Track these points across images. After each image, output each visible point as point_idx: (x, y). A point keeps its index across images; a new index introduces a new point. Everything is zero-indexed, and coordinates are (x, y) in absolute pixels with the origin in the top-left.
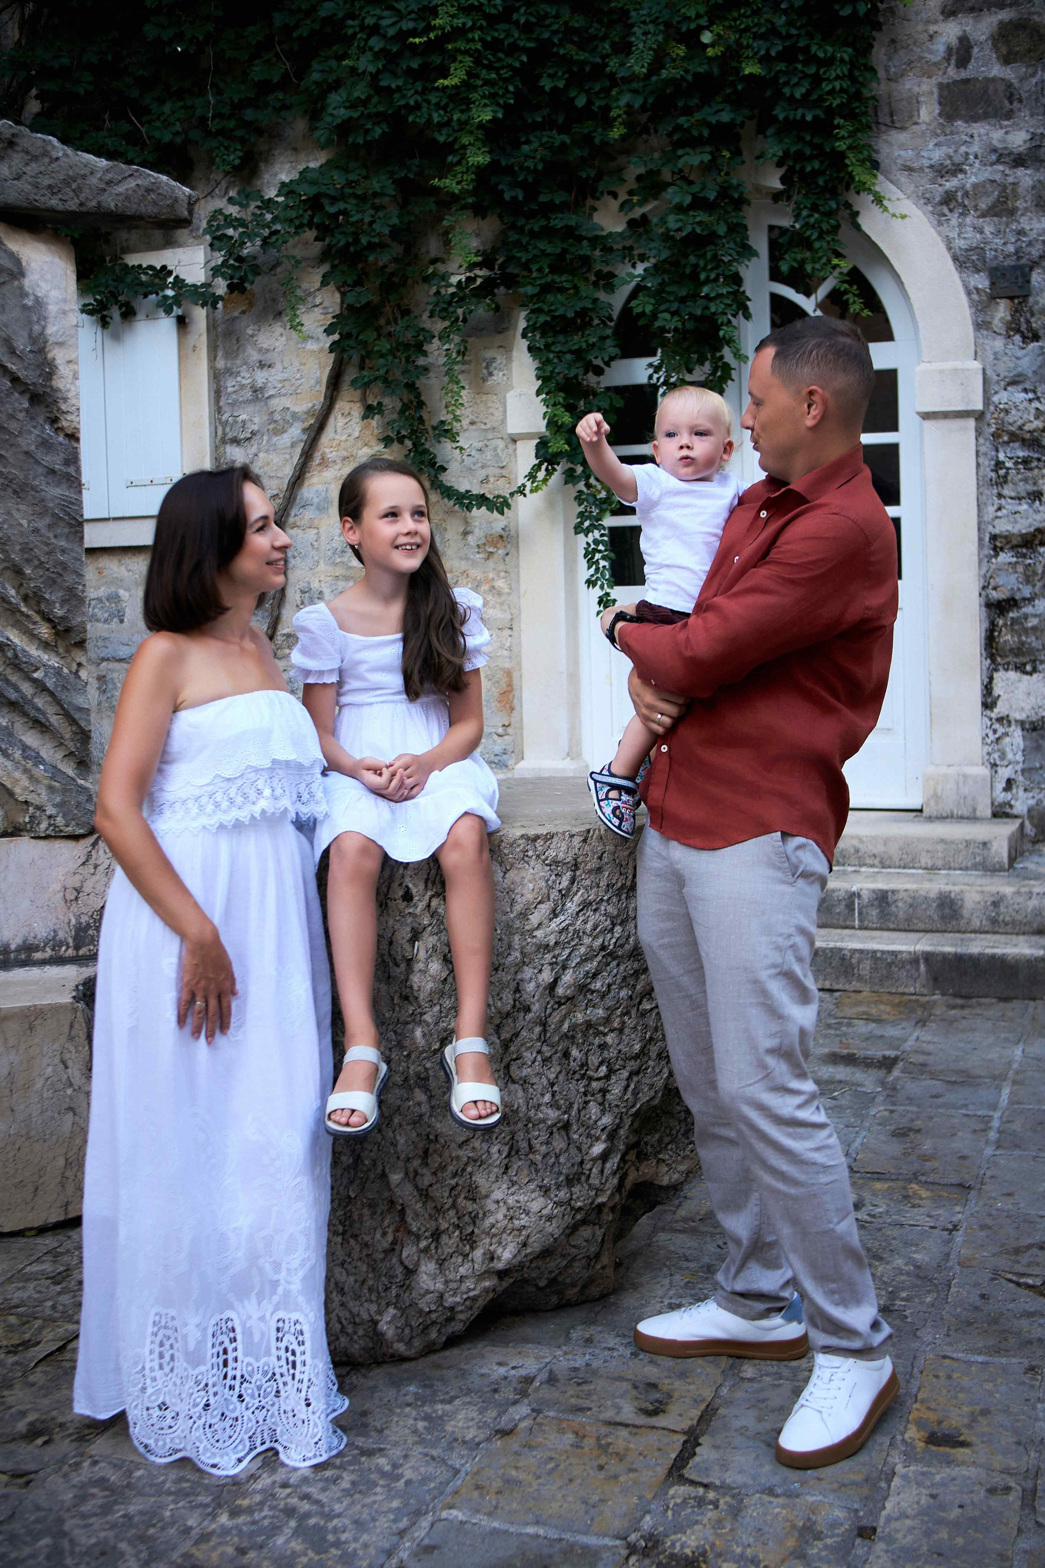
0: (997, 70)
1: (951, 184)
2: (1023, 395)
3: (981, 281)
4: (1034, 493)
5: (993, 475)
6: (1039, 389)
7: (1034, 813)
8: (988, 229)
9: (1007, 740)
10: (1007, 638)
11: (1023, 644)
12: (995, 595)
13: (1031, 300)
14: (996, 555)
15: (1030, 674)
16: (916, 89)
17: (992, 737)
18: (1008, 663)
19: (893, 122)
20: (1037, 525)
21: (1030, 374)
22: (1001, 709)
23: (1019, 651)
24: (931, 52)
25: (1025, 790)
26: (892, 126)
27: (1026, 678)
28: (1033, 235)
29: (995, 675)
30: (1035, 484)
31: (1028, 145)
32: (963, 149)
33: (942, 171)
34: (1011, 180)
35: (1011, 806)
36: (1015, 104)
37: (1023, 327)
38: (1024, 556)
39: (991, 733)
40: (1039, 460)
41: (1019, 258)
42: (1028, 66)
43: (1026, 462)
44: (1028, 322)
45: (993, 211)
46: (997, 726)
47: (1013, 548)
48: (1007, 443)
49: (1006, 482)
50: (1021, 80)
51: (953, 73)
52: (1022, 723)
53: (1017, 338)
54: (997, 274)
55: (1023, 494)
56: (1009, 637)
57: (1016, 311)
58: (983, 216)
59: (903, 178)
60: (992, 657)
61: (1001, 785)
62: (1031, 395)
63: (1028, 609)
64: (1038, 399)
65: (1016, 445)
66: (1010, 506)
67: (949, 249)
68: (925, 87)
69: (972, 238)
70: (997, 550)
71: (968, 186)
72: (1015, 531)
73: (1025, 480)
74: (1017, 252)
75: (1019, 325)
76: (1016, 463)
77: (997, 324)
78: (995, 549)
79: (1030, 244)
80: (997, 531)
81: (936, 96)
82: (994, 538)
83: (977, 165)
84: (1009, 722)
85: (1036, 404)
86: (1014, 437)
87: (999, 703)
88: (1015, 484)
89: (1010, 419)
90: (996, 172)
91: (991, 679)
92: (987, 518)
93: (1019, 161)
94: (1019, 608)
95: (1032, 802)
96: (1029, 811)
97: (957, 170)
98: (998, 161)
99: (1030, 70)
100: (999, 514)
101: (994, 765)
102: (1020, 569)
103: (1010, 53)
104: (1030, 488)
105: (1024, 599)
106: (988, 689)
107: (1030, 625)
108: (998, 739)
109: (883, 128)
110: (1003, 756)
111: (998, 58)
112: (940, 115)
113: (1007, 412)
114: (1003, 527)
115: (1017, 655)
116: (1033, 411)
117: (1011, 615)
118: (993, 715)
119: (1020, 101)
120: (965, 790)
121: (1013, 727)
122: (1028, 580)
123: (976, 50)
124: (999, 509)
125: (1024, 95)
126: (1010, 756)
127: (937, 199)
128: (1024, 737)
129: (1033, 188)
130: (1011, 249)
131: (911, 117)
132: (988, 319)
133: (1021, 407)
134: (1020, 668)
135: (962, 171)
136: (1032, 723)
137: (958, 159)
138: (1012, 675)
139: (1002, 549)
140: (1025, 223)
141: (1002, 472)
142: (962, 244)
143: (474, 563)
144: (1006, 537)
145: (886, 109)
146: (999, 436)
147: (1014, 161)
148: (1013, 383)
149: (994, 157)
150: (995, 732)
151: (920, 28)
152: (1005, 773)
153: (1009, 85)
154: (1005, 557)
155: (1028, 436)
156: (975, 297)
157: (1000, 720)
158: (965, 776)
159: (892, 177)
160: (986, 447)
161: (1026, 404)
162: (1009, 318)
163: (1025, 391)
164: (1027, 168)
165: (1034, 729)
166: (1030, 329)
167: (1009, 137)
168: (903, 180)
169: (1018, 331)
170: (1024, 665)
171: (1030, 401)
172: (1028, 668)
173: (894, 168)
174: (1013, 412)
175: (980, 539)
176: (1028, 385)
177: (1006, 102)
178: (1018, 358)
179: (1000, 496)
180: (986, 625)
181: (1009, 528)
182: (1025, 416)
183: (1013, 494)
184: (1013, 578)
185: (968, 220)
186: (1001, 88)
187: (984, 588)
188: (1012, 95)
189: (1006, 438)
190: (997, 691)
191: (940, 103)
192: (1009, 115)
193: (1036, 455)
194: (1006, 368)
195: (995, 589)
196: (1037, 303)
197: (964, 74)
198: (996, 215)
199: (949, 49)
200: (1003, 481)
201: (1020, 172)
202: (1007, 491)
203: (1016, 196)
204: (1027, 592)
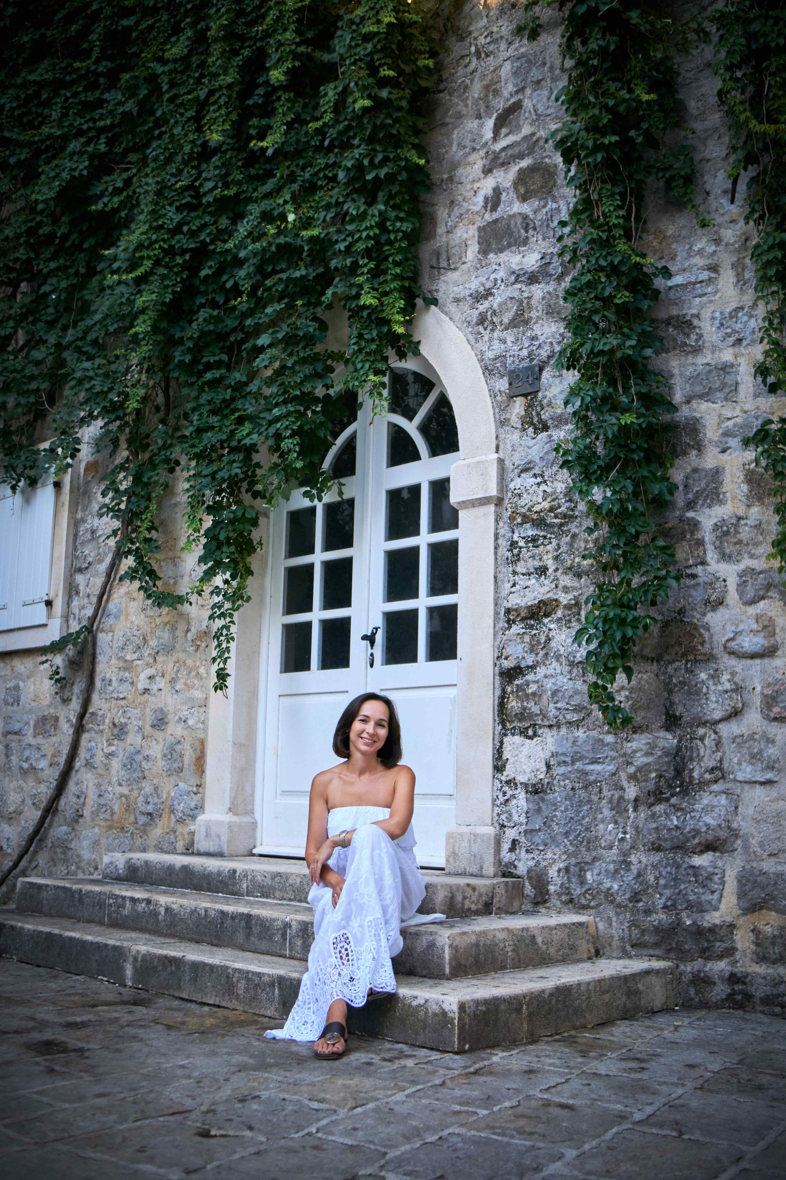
0: (518, 207)
1: (483, 307)
2: (533, 480)
3: (503, 384)
4: (540, 568)
5: (509, 554)
6: (546, 474)
7: (533, 874)
8: (510, 339)
9: (514, 802)
10: (513, 704)
11: (524, 709)
12: (507, 664)
13: (540, 395)
14: (510, 628)
15: (531, 738)
16: (465, 236)
17: (502, 799)
18: (514, 728)
19: (449, 265)
20: (541, 597)
21: (538, 461)
22: (509, 772)
23: (522, 716)
24: (474, 204)
25: (527, 851)
26: (449, 269)
27: (528, 741)
28: (542, 339)
29: (506, 739)
30: (541, 559)
31: (539, 264)
32: (493, 276)
33: (479, 297)
34: (525, 295)
35: (515, 867)
36: (531, 232)
37: (535, 420)
38: (531, 627)
39: (501, 795)
40: (545, 537)
41: (532, 360)
42: (540, 200)
43: (534, 540)
44: (539, 414)
45: (513, 324)
46: (506, 788)
47: (523, 620)
48: (522, 524)
49: (519, 560)
50: (535, 212)
51: (488, 217)
52: (525, 785)
53: (531, 430)
54: (514, 376)
55: (532, 570)
56: (514, 703)
57: (529, 406)
58: (506, 329)
59: (452, 308)
60: (503, 723)
61: (506, 846)
62: (539, 480)
63: (530, 677)
64: (545, 482)
65: (528, 526)
66: (522, 581)
67: (481, 360)
68: (470, 233)
69: (498, 348)
70: (510, 623)
71: (495, 307)
72: (523, 604)
73: (533, 557)
74: (530, 355)
75: (532, 418)
76: (527, 542)
77: (515, 421)
78: (508, 622)
79: (540, 347)
80: (509, 605)
81: (476, 238)
82: (508, 611)
83: (502, 287)
84: (515, 784)
85: (543, 487)
86: (526, 519)
87: (508, 766)
88: (526, 561)
89: (522, 502)
90: (514, 291)
91: (502, 742)
92: (504, 594)
93: (533, 279)
94: (524, 675)
95: (531, 863)
96: (529, 871)
97: (488, 294)
98: (516, 281)
99: (542, 203)
100: (513, 589)
101: (503, 826)
102: (527, 639)
103: (526, 192)
104: (537, 564)
105: (528, 667)
106: (498, 753)
107: (530, 691)
108: (507, 800)
109: (442, 271)
110: (510, 818)
111: (518, 198)
112: (479, 252)
113: (520, 496)
114: (516, 601)
115: (520, 720)
116: (541, 494)
117: (516, 682)
118: (503, 778)
119: (535, 229)
120: (475, 849)
121: (519, 790)
122: (532, 649)
123: (504, 194)
124: (514, 585)
125: (538, 223)
126: (515, 818)
127: (475, 320)
128: (527, 800)
129: (543, 298)
130: (525, 353)
131: (460, 258)
132: (508, 416)
133: (531, 491)
134: (523, 733)
135: (491, 294)
136: (534, 785)
137: (489, 285)
138: (518, 739)
139: (514, 622)
140: (537, 330)
141: (516, 551)
142: (490, 355)
143: (189, 655)
144: (516, 610)
145: (444, 256)
146: (514, 519)
147: (529, 279)
148: (526, 470)
149: (513, 278)
150: (504, 794)
151: (468, 187)
152: (511, 834)
153: (525, 217)
154: (517, 629)
155: (535, 517)
156: (499, 398)
157: (508, 782)
158: (475, 835)
159: (446, 309)
160: (504, 529)
161: (535, 487)
162: (523, 413)
163: (535, 476)
164: (539, 283)
165: (536, 792)
166: (540, 421)
167: (525, 260)
168: (453, 310)
169: (531, 424)
170: (527, 729)
171: (539, 484)
172: (530, 732)
173: (448, 301)
174: (525, 496)
175: (497, 613)
176: (537, 471)
177: (523, 231)
178: (529, 448)
179: (515, 573)
180: (498, 693)
181: (519, 601)
182: (534, 499)
183: (524, 571)
184: (520, 647)
185: (496, 334)
186: (519, 220)
187: (498, 657)
188: (528, 225)
189: (519, 520)
190: (506, 755)
191: (479, 243)
192: (525, 242)
193: (542, 534)
194: (518, 459)
195: (506, 658)
196: (545, 397)
197: (495, 216)
198: (515, 327)
199: (486, 199)
200: (517, 559)
201: (534, 288)
202: (520, 568)
203: (530, 308)
204: (530, 660)
